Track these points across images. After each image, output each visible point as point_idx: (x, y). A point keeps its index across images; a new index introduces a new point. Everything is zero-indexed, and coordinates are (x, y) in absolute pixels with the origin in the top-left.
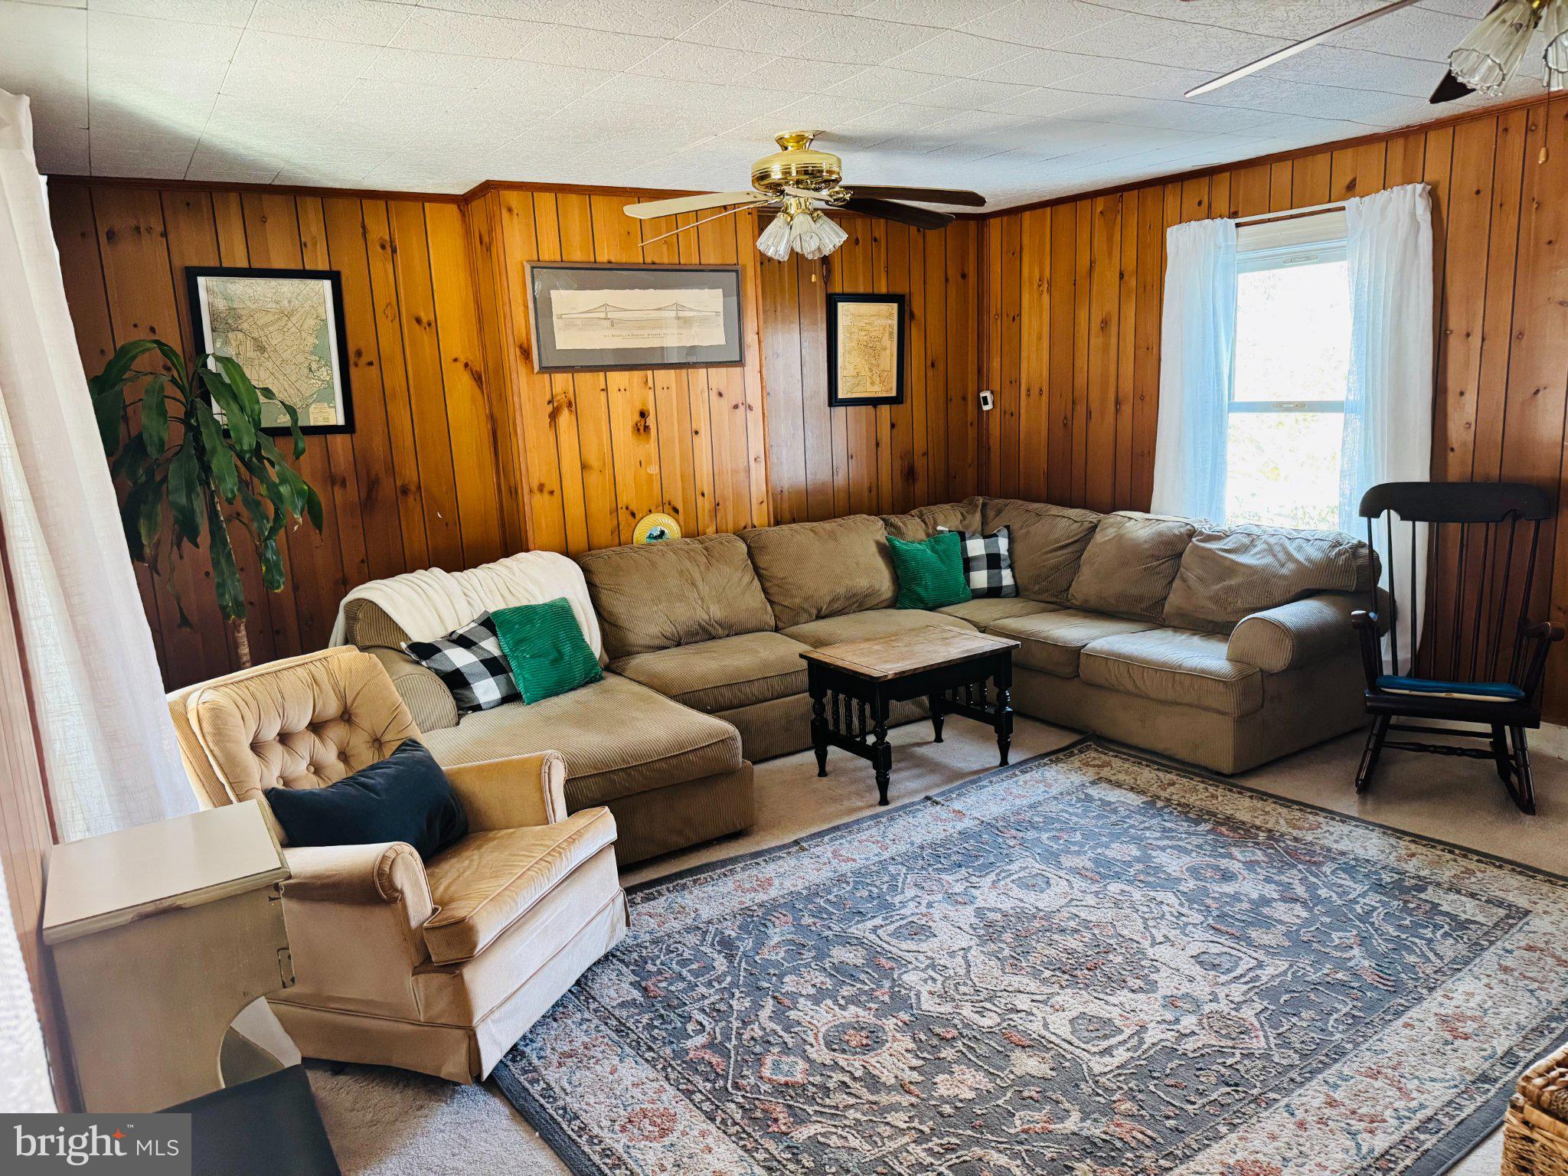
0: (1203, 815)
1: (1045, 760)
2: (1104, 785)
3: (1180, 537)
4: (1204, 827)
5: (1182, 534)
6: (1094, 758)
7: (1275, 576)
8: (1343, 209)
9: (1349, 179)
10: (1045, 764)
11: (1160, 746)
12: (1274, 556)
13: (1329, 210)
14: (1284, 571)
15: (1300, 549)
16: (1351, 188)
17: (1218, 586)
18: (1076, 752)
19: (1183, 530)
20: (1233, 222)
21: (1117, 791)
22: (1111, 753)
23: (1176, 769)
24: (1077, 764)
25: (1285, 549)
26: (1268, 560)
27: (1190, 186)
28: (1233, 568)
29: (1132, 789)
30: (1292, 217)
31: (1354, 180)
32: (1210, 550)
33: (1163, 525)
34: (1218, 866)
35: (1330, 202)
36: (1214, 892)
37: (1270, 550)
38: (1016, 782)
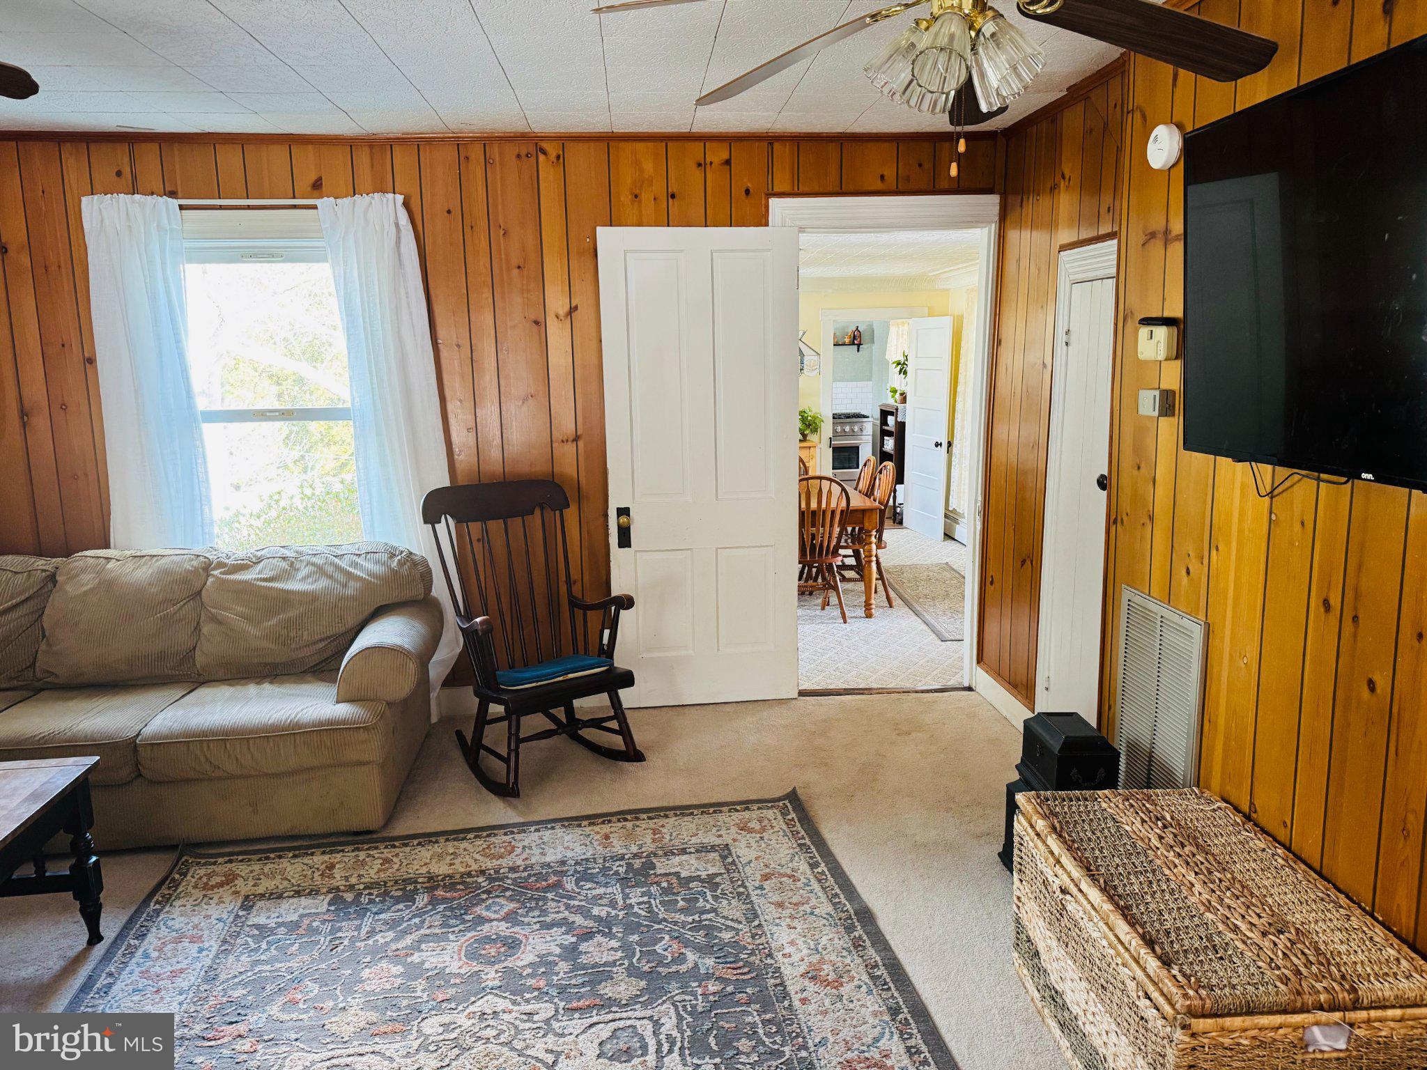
0: (406, 890)
1: (152, 906)
2: (260, 904)
3: (195, 571)
4: (422, 900)
5: (196, 569)
6: (209, 876)
7: (342, 598)
8: (315, 207)
9: (313, 177)
10: (158, 912)
11: (283, 828)
12: (330, 577)
13: (294, 207)
14: (349, 592)
15: (355, 565)
16: (317, 187)
17: (273, 622)
18: (177, 876)
19: (195, 563)
20: (175, 203)
21: (285, 905)
22: (220, 860)
23: (318, 846)
24: (198, 894)
25: (338, 567)
26: (321, 584)
27: (101, 152)
28: (286, 598)
29: (298, 894)
30: (249, 207)
31: (320, 179)
32: (246, 582)
33: (164, 561)
34: (488, 937)
35: (294, 197)
36: (523, 967)
37: (320, 571)
38: (146, 956)
